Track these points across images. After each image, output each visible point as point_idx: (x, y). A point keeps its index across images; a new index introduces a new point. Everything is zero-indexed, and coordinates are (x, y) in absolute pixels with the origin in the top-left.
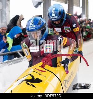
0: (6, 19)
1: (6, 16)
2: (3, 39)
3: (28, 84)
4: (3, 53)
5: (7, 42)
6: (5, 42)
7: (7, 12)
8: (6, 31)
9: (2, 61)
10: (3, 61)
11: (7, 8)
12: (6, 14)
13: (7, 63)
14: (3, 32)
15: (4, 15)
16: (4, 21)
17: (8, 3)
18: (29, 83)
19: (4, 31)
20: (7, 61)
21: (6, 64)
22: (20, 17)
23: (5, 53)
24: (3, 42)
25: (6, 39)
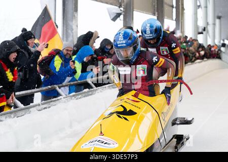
0: (73, 36)
1: (72, 33)
2: (70, 65)
3: (119, 117)
4: (69, 83)
5: (75, 67)
6: (73, 68)
7: (74, 27)
8: (72, 52)
9: (67, 94)
10: (69, 94)
11: (74, 22)
12: (72, 30)
13: (74, 96)
14: (67, 54)
15: (70, 31)
16: (70, 39)
17: (76, 15)
18: (121, 116)
19: (69, 52)
20: (74, 93)
21: (73, 98)
22: (94, 35)
23: (72, 83)
24: (70, 67)
25: (74, 64)
